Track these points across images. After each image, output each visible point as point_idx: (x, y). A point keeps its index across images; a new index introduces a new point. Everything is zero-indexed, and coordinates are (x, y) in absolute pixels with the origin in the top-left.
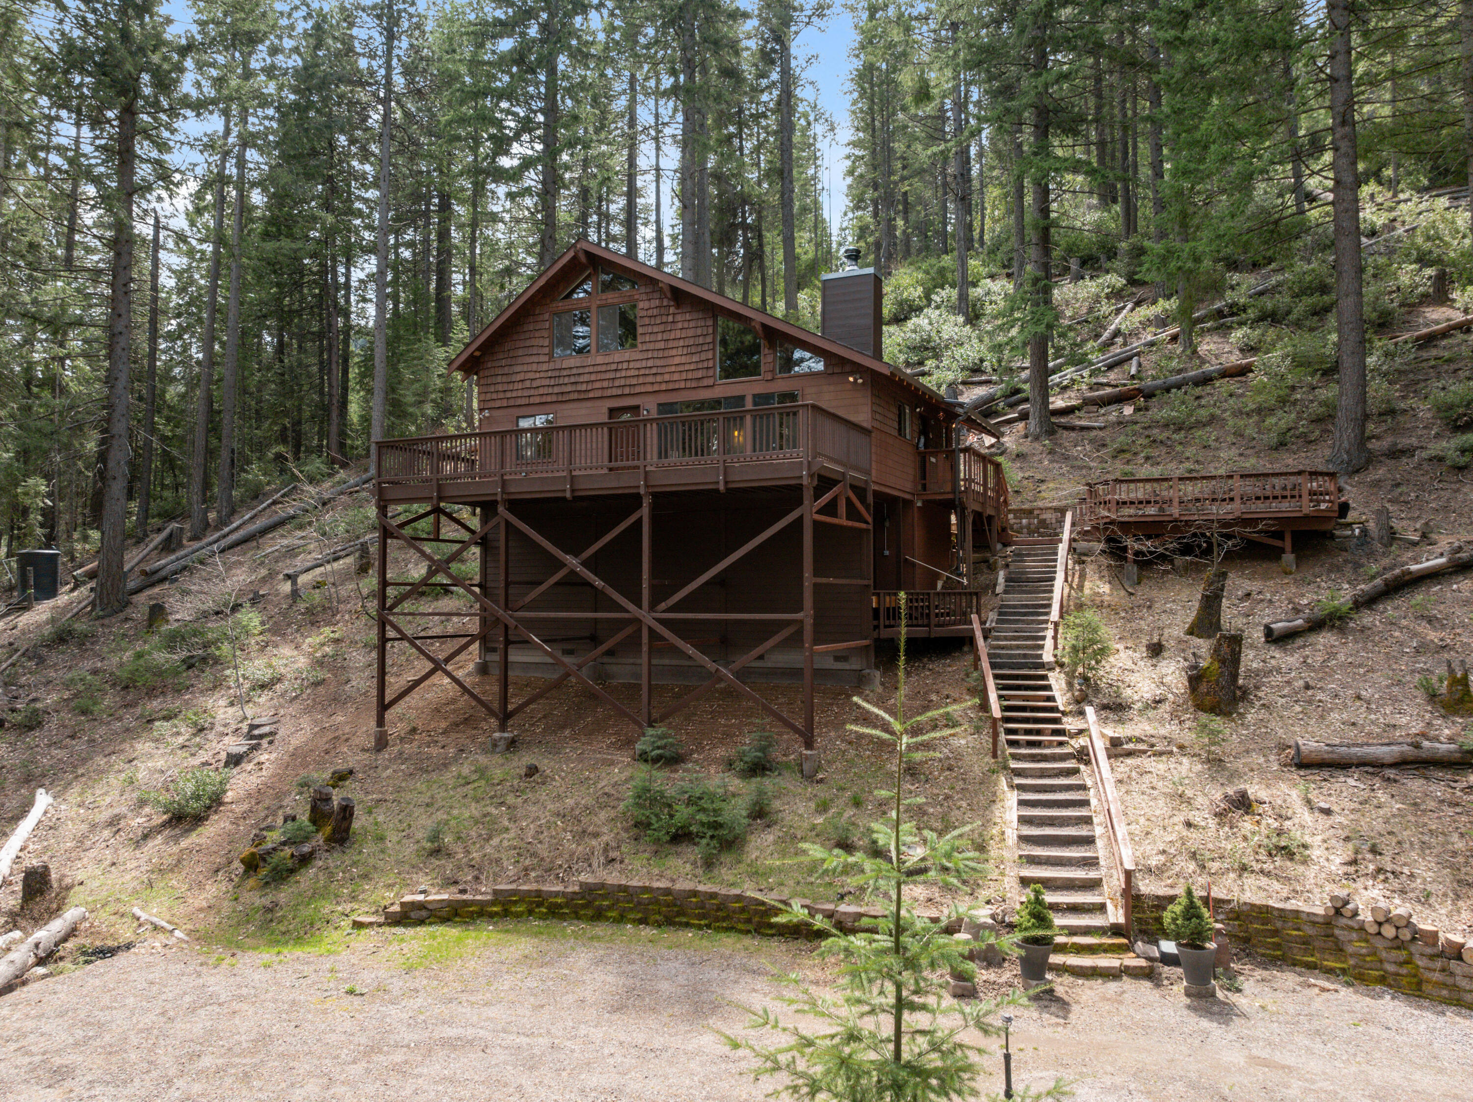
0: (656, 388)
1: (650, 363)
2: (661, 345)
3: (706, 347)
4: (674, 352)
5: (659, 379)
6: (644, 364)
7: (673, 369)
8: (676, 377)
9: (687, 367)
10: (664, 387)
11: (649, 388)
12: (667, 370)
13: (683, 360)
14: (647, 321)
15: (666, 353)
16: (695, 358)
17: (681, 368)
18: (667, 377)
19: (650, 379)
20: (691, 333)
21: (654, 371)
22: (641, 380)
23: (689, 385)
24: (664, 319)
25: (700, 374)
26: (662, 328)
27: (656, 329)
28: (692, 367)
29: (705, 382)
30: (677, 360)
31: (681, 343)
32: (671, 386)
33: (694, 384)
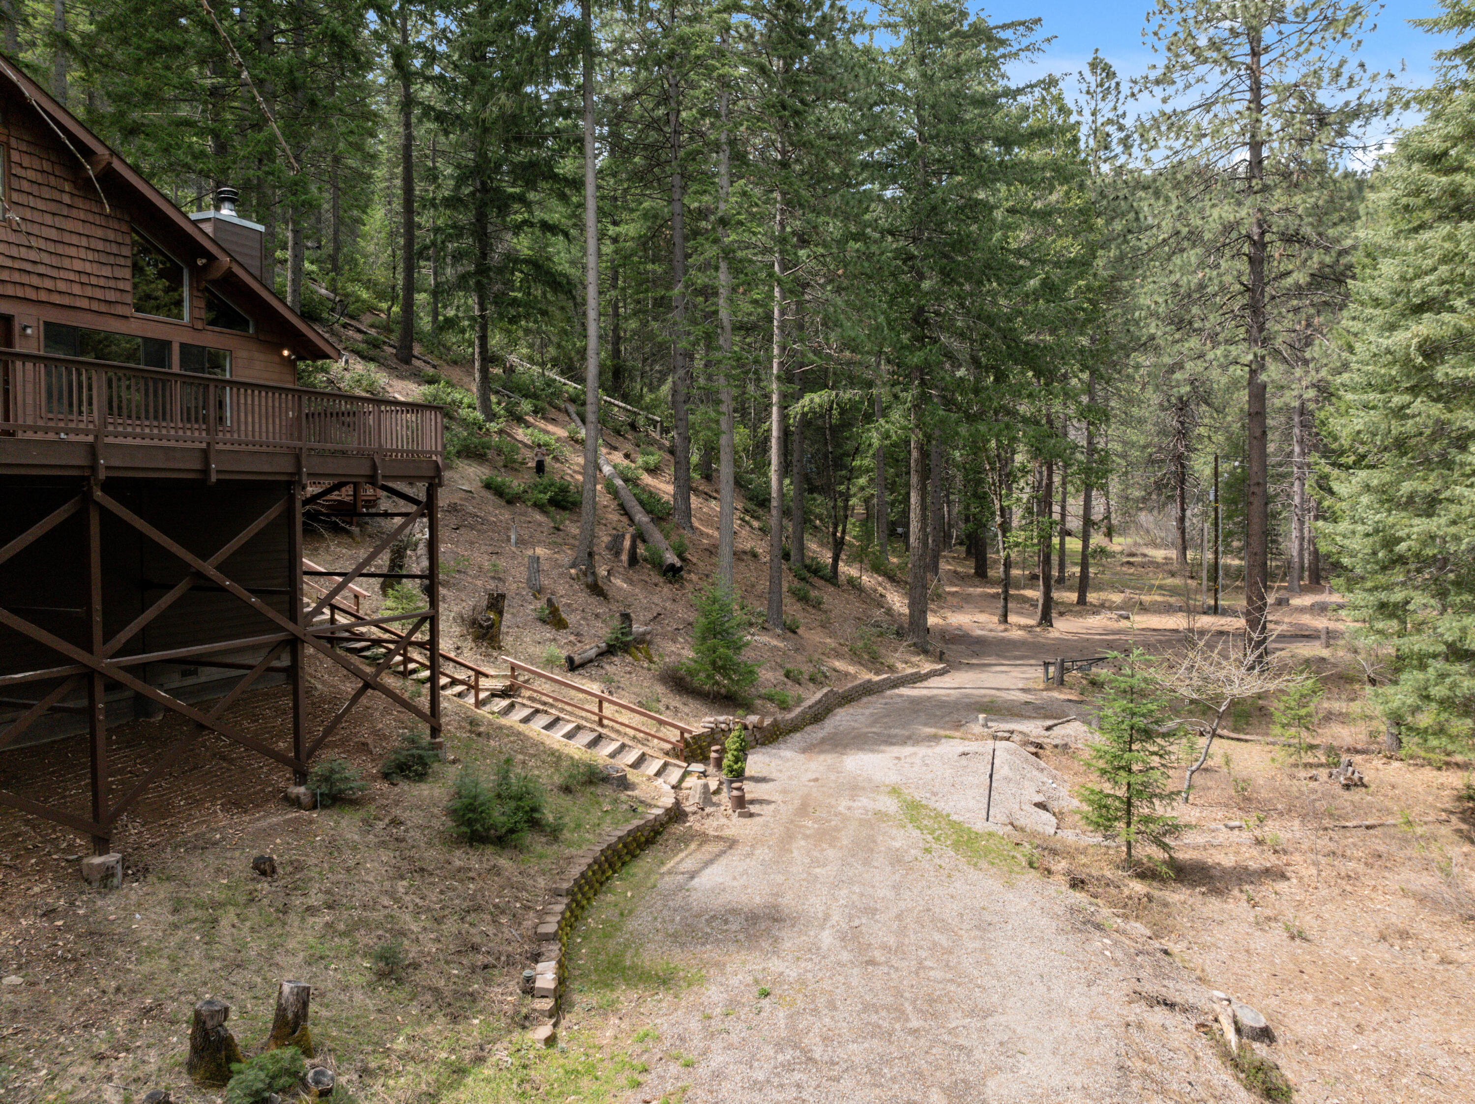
0: (43, 296)
1: (33, 255)
2: (53, 234)
3: (122, 261)
4: (73, 251)
5: (48, 284)
6: (24, 253)
7: (72, 276)
8: (77, 289)
9: (94, 281)
10: (57, 299)
11: (31, 294)
12: (63, 274)
13: (88, 268)
14: (25, 186)
15: (60, 249)
16: (106, 271)
17: (84, 279)
18: (62, 286)
19: (35, 281)
20: (99, 233)
21: (41, 269)
22: (16, 277)
23: (95, 306)
24: (56, 195)
25: (111, 296)
26: (53, 207)
27: (41, 205)
28: (102, 282)
29: (120, 310)
30: (78, 265)
31: (84, 242)
32: (66, 301)
33: (103, 308)
